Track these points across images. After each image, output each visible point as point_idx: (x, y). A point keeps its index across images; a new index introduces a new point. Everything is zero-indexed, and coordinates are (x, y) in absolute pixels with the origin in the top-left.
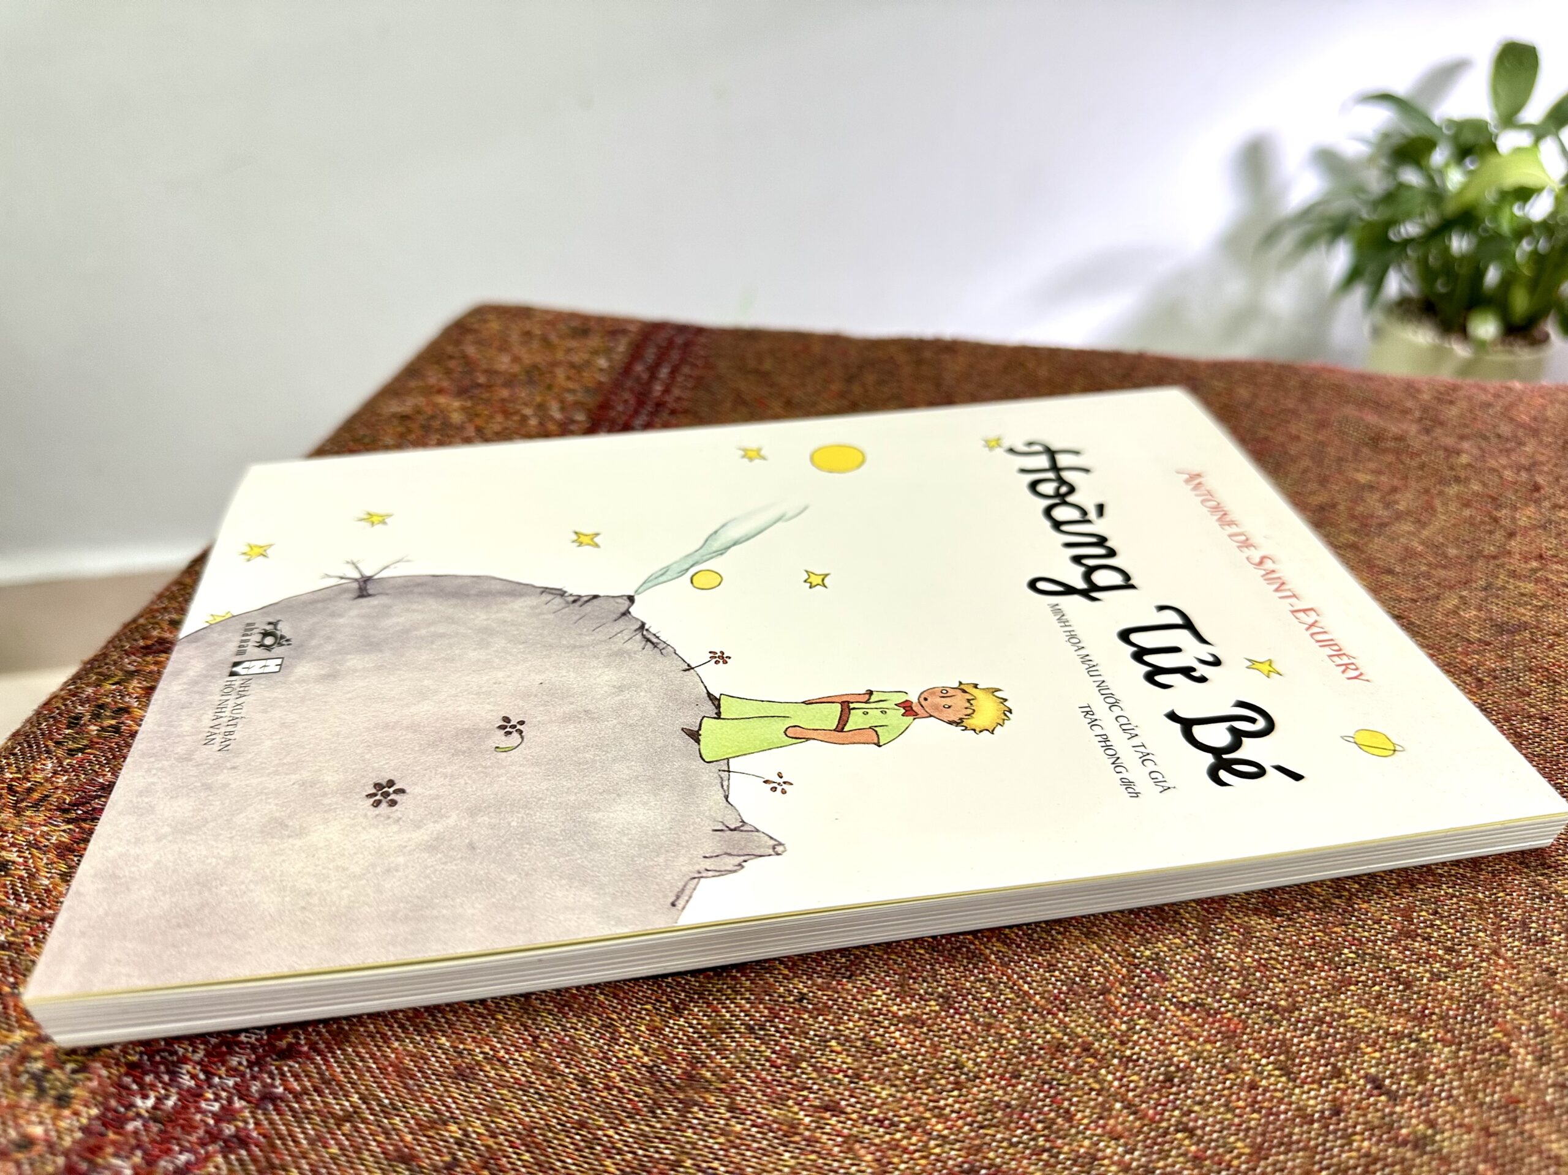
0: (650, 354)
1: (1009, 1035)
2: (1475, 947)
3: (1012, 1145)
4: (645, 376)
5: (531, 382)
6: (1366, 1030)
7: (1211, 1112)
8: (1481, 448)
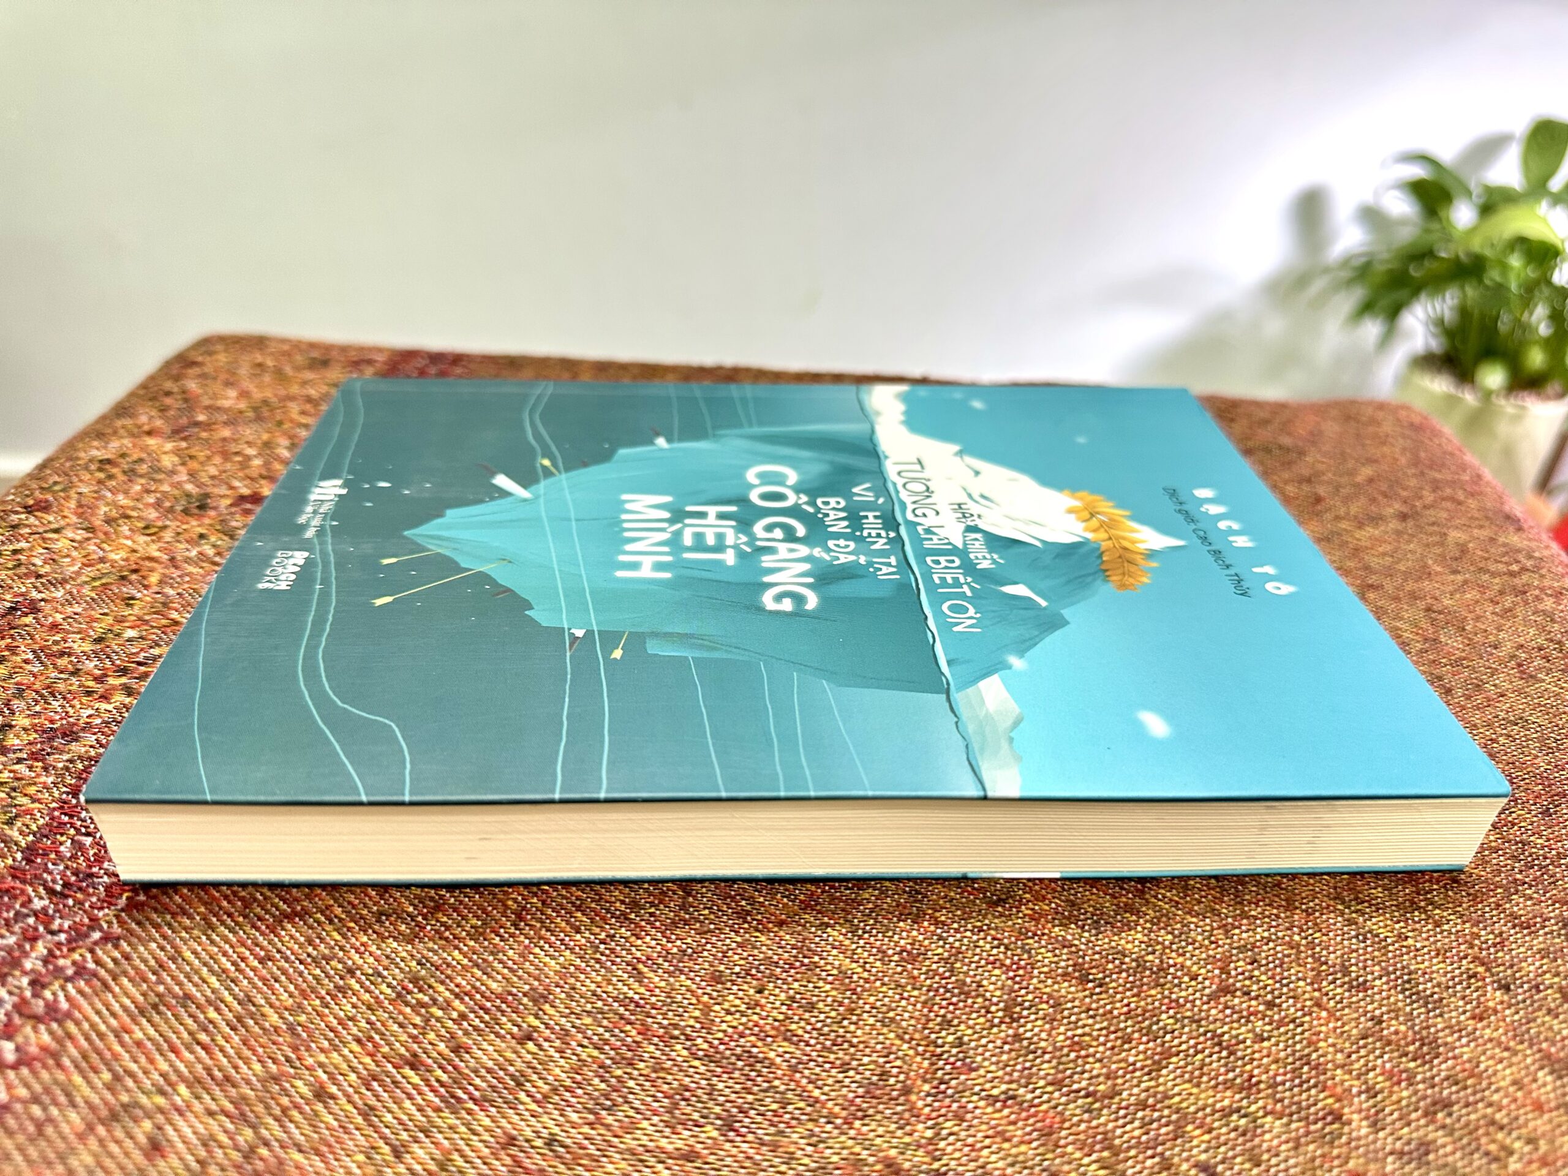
1: (799, 1154)
2: (1296, 999)
5: (259, 418)
6: (1192, 1109)
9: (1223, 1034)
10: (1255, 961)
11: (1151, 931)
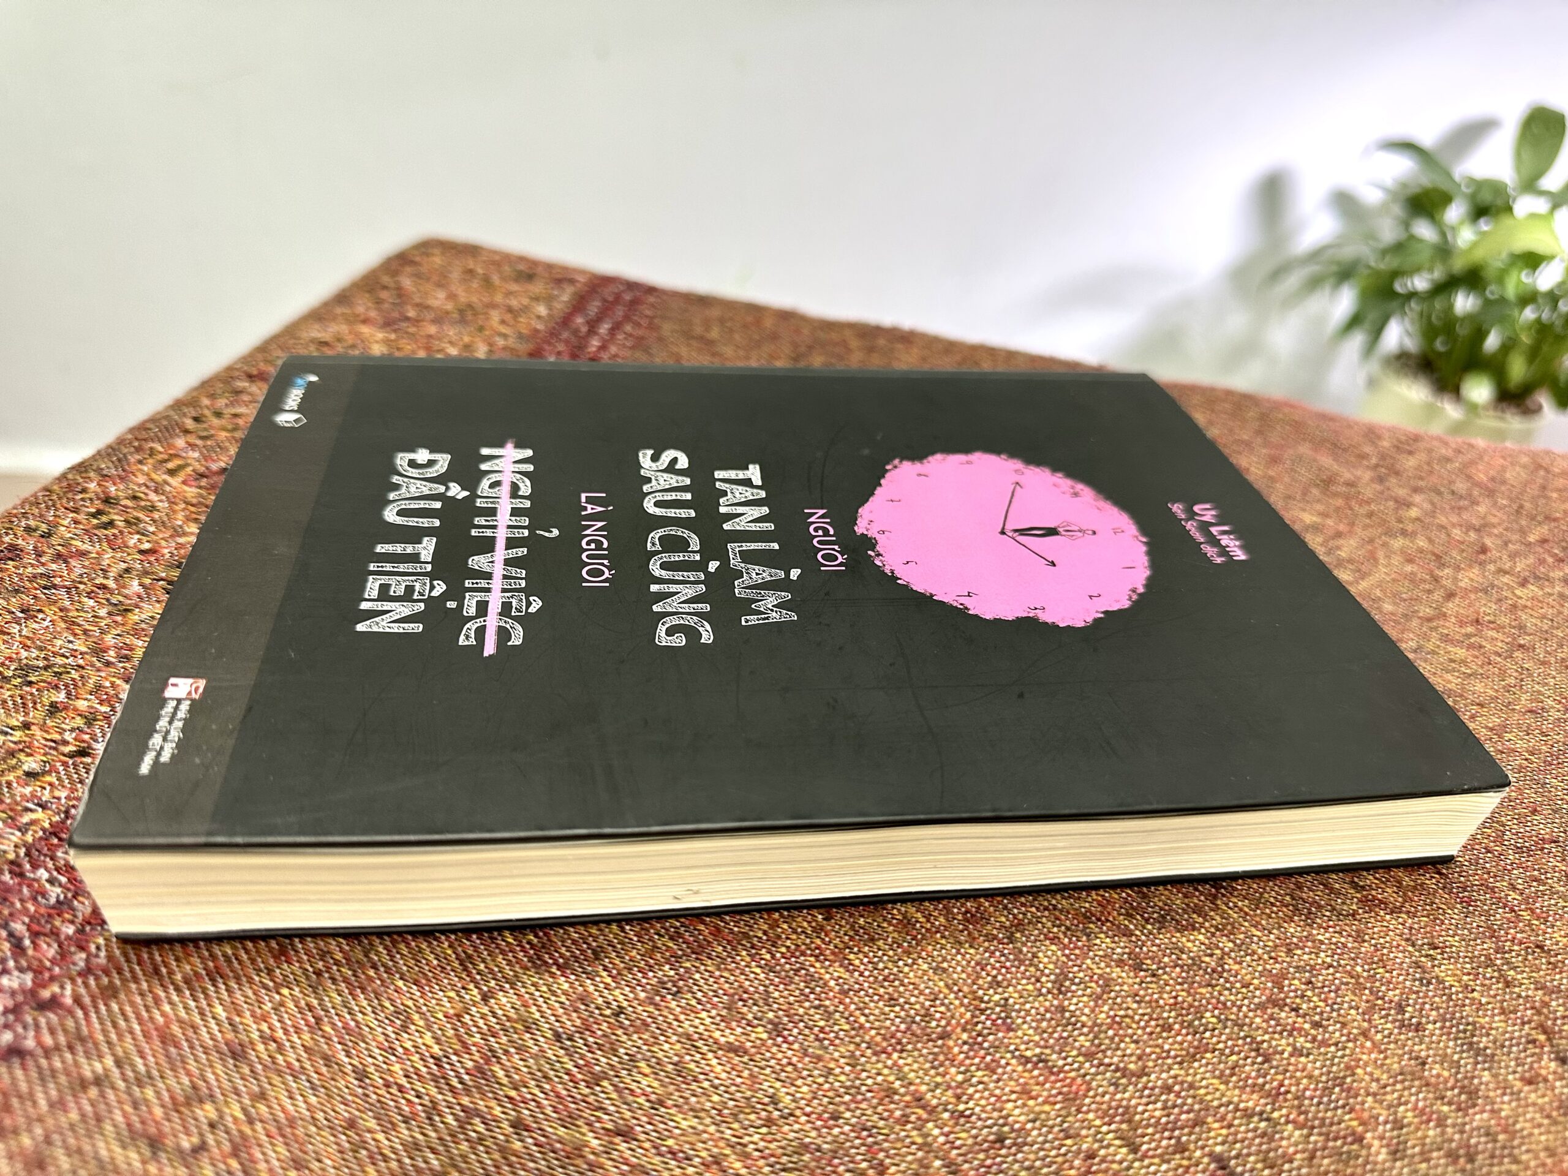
0: (594, 307)
1: (838, 1071)
2: (1344, 1025)
4: (584, 329)
5: (463, 321)
6: (1216, 1103)
8: (1433, 503)
9: (1264, 1041)
10: (1310, 982)
11: (1213, 935)
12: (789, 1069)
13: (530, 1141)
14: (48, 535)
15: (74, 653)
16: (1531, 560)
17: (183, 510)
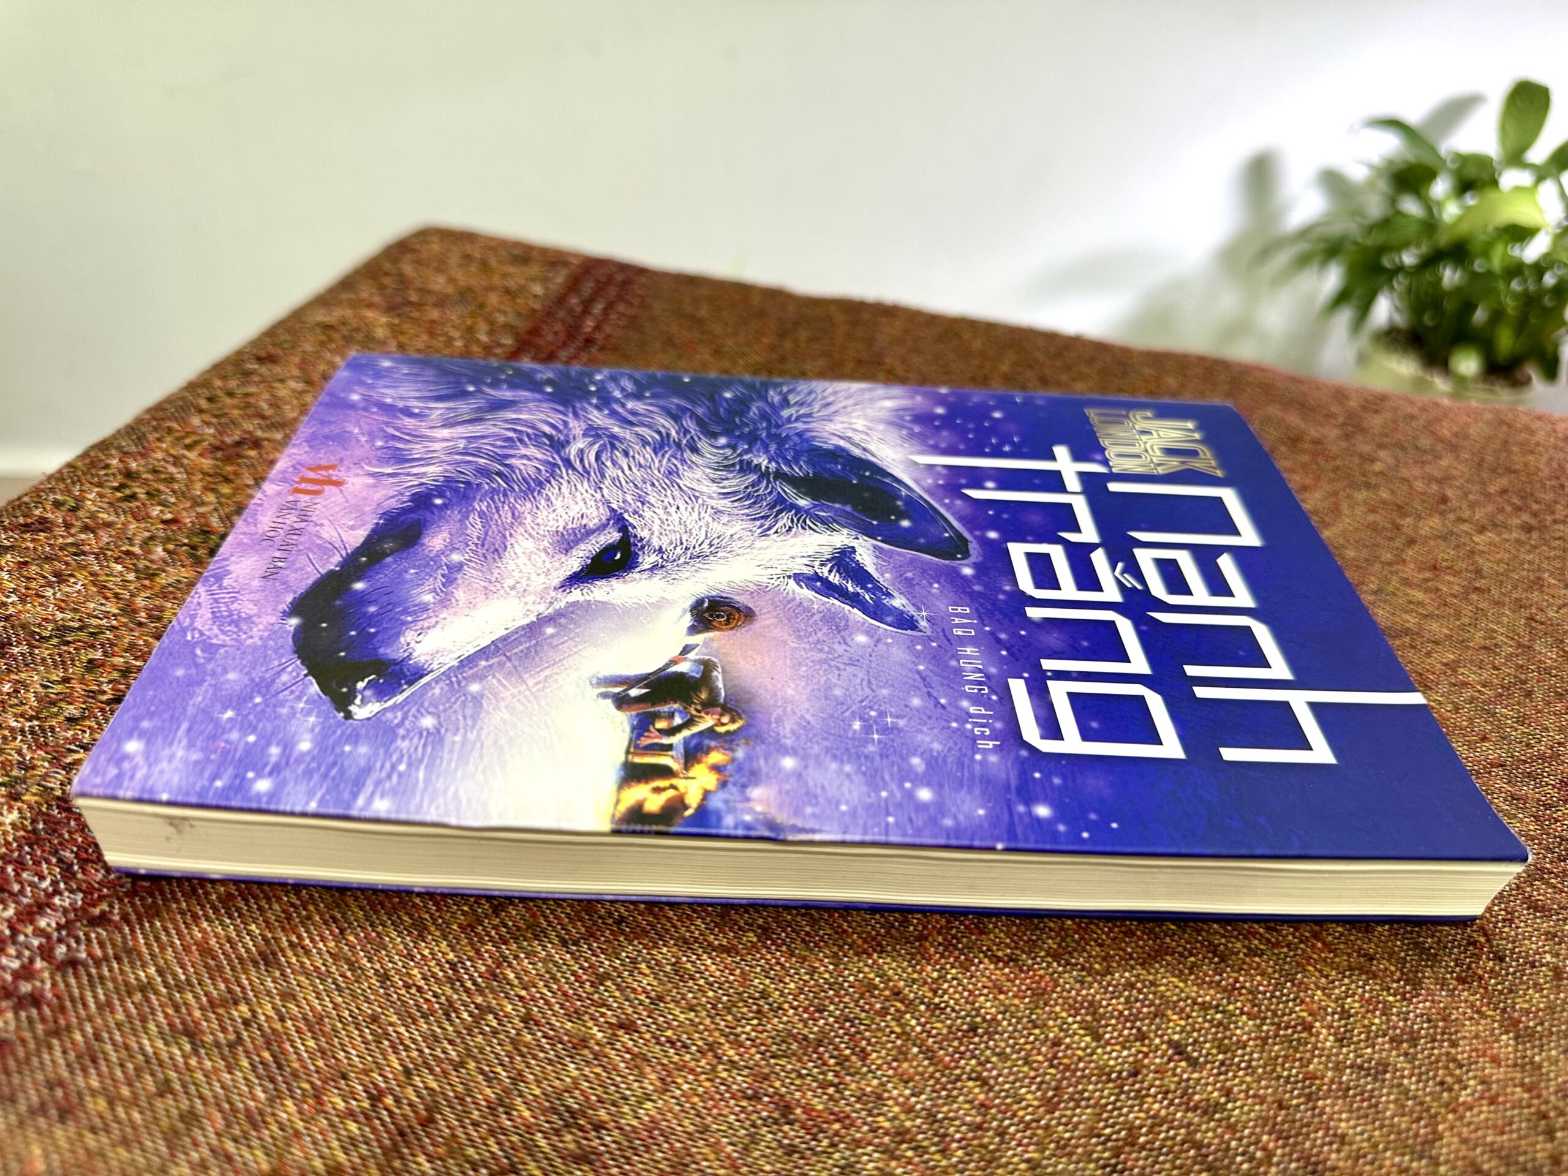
0: (588, 288)
3: (800, 1076)
4: (579, 309)
7: (1008, 1064)
8: (1396, 458)
12: (778, 968)
13: (540, 1034)
14: (74, 510)
15: (107, 615)
16: (1490, 508)
17: (201, 480)
